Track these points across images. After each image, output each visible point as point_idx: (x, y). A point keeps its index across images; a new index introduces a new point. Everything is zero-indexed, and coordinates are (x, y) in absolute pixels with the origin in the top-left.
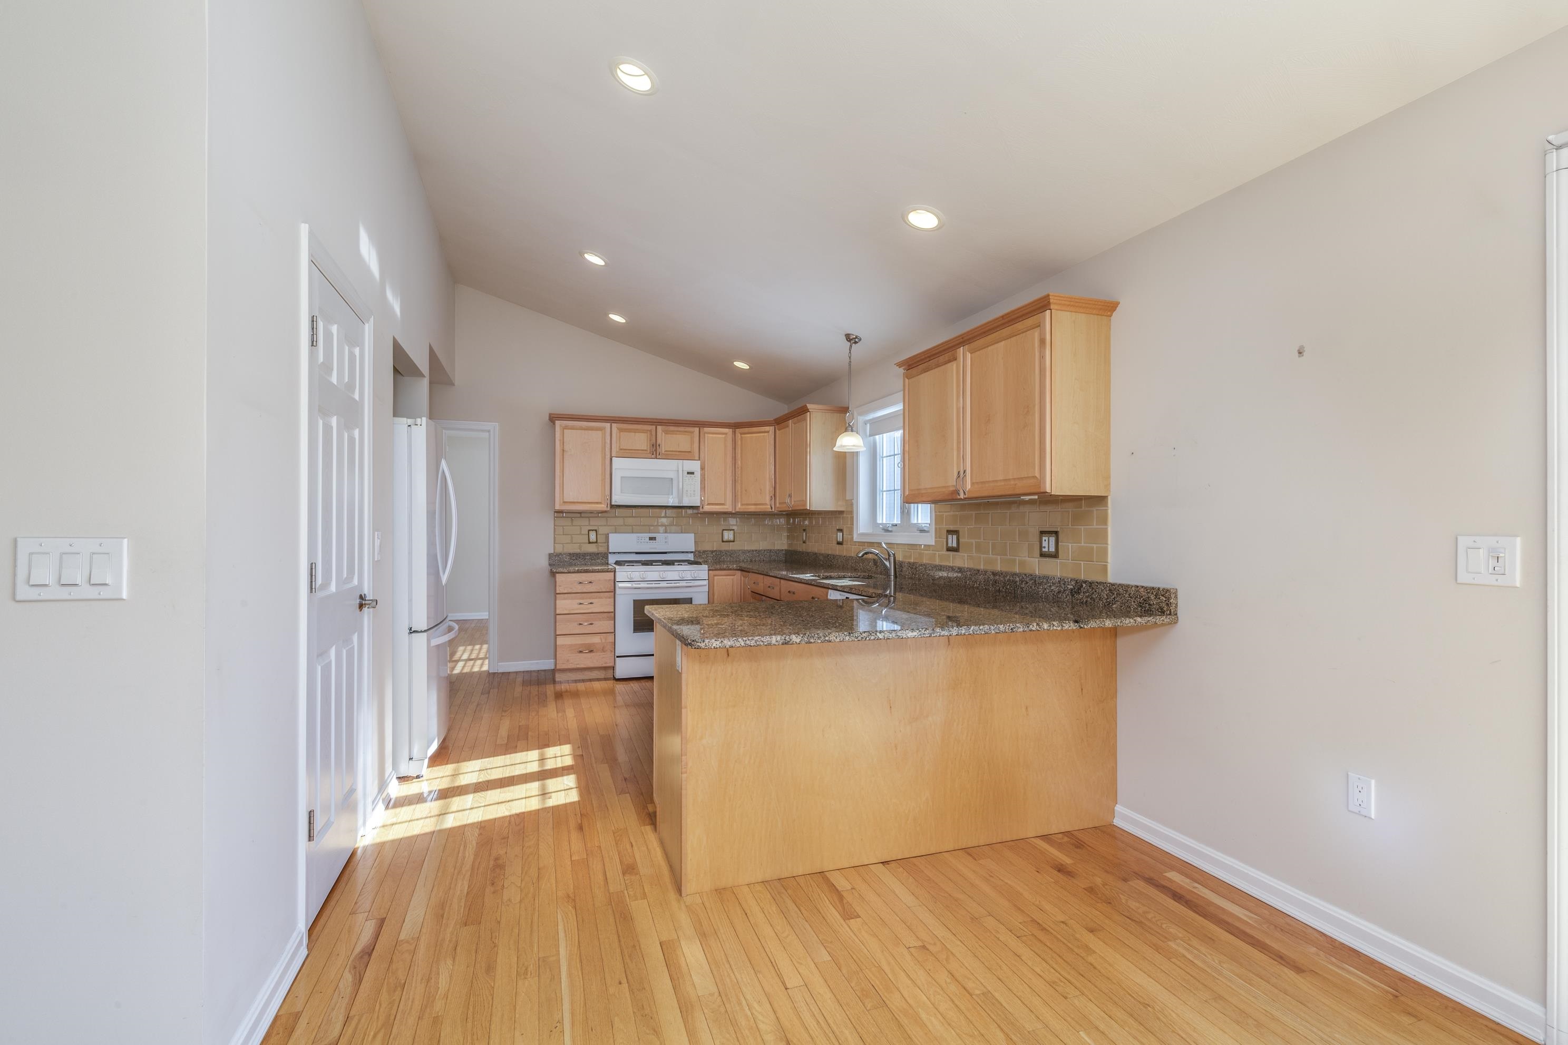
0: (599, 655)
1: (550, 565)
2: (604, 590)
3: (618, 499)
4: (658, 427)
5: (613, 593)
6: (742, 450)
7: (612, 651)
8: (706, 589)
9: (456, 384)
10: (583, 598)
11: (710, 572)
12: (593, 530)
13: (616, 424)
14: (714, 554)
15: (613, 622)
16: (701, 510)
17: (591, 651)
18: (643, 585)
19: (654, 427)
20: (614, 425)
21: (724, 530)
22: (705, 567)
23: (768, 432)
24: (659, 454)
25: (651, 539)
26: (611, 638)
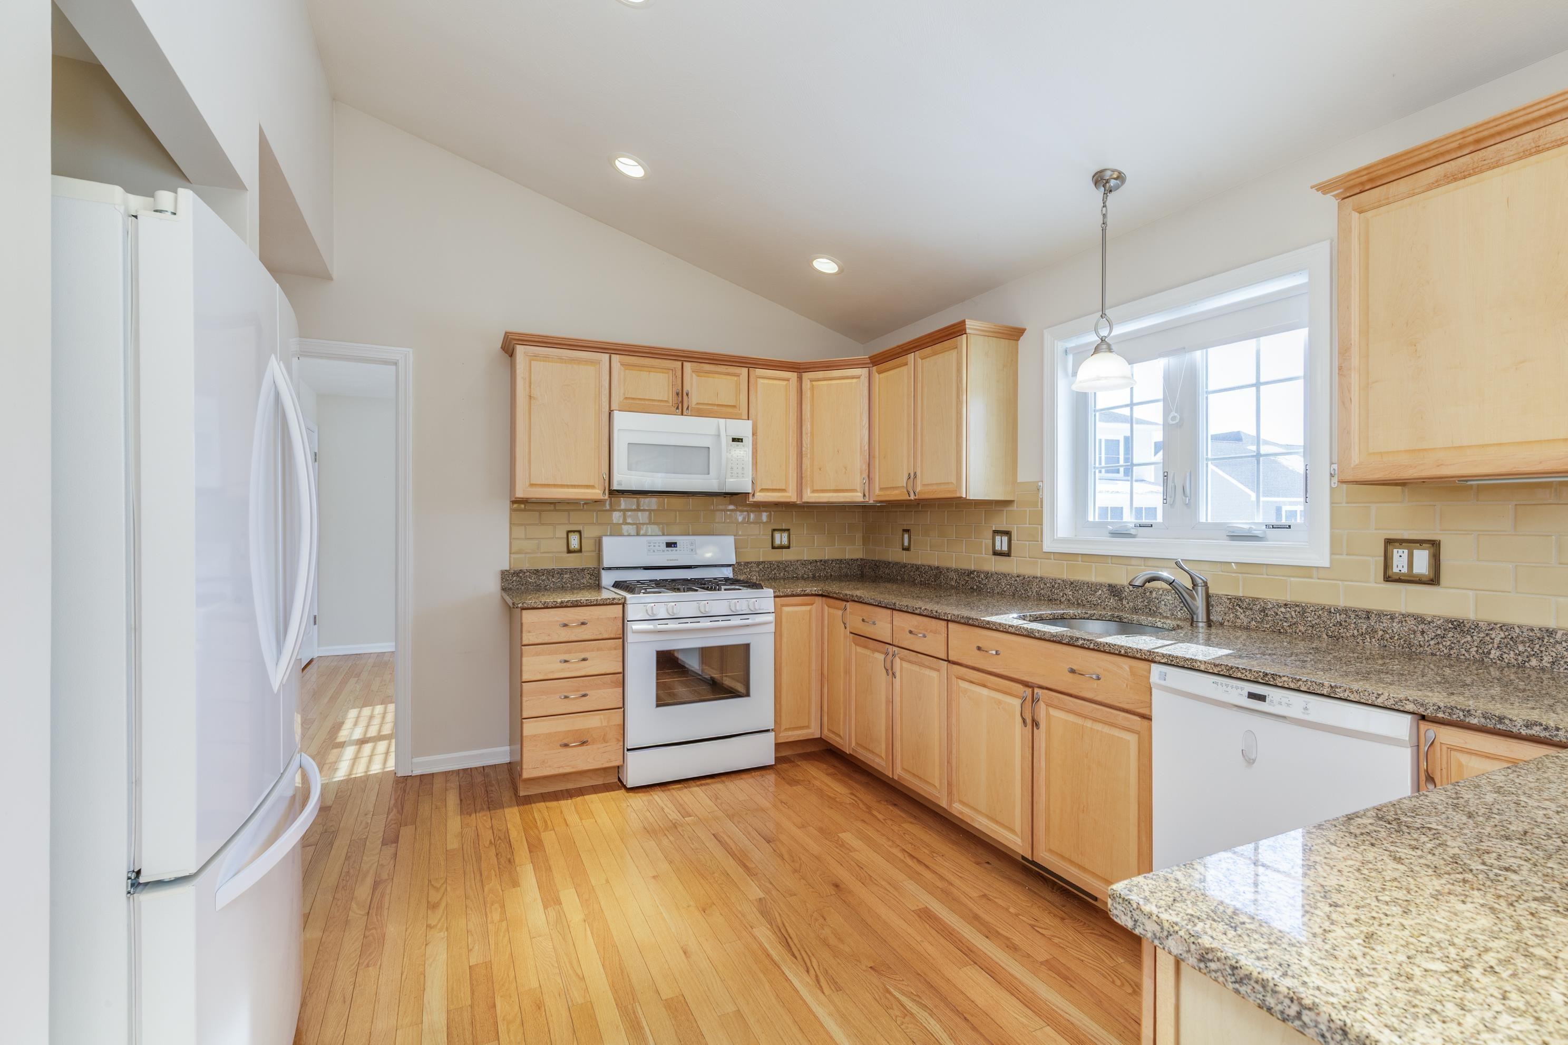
0: (598, 748)
1: (504, 589)
2: (606, 636)
3: (624, 478)
4: (685, 364)
5: (621, 640)
6: (812, 405)
7: (618, 740)
8: (772, 628)
9: (335, 276)
10: (569, 652)
11: (777, 599)
12: (574, 531)
13: (618, 356)
14: (761, 567)
15: (621, 689)
16: (751, 499)
17: (583, 743)
18: (672, 625)
19: (679, 363)
20: (615, 358)
21: (774, 530)
22: (769, 592)
23: (859, 377)
24: (688, 408)
25: (669, 545)
26: (616, 717)
